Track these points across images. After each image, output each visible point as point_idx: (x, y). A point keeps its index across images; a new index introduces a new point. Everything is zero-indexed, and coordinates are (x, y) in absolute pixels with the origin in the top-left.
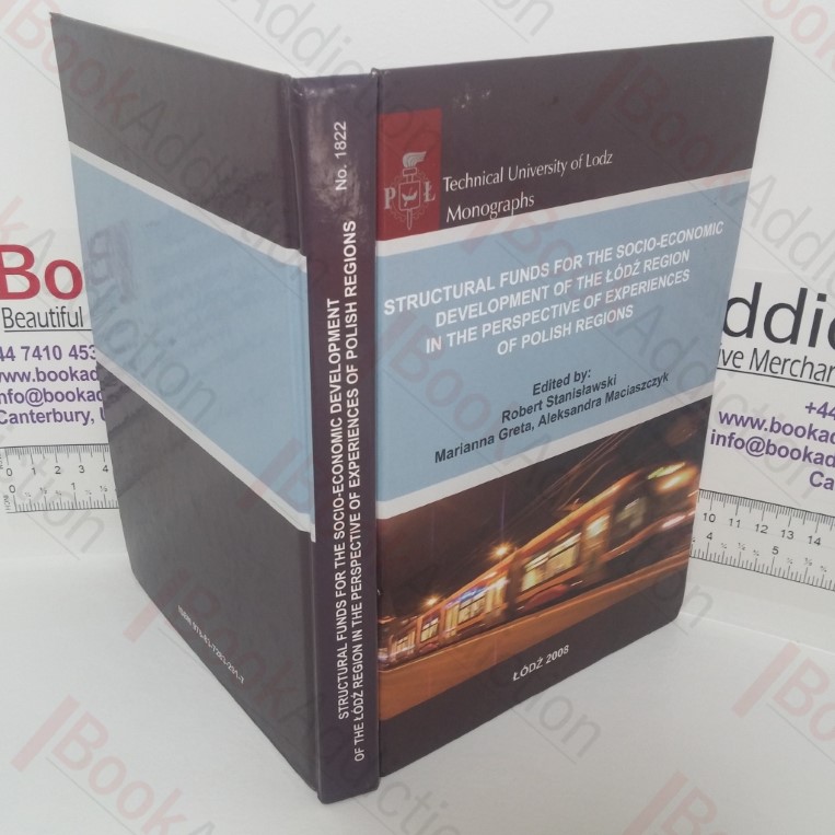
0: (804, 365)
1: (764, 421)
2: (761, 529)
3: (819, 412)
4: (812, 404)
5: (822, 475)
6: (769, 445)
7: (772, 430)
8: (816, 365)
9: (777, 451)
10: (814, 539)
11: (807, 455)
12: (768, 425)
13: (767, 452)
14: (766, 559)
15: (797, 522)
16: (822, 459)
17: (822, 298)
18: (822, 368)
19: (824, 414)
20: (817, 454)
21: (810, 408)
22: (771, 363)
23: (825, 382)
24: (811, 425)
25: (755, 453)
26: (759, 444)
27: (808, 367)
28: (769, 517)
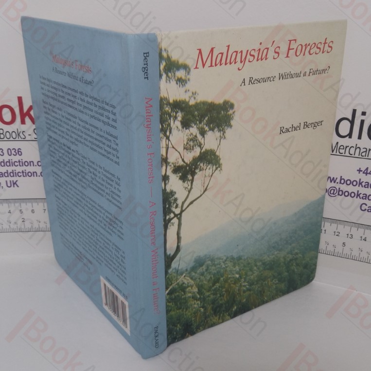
0: (356, 149)
1: (337, 178)
2: (336, 234)
3: (364, 173)
4: (360, 168)
5: (366, 205)
6: (339, 191)
7: (340, 183)
8: (362, 149)
9: (343, 193)
10: (363, 238)
11: (358, 195)
12: (338, 180)
13: (339, 194)
14: (339, 249)
15: (354, 229)
16: (366, 197)
17: (364, 114)
18: (365, 150)
19: (366, 174)
20: (363, 194)
21: (360, 171)
22: (339, 149)
23: (366, 157)
24: (360, 179)
25: (332, 195)
26: (334, 190)
27: (358, 150)
28: (340, 227)
